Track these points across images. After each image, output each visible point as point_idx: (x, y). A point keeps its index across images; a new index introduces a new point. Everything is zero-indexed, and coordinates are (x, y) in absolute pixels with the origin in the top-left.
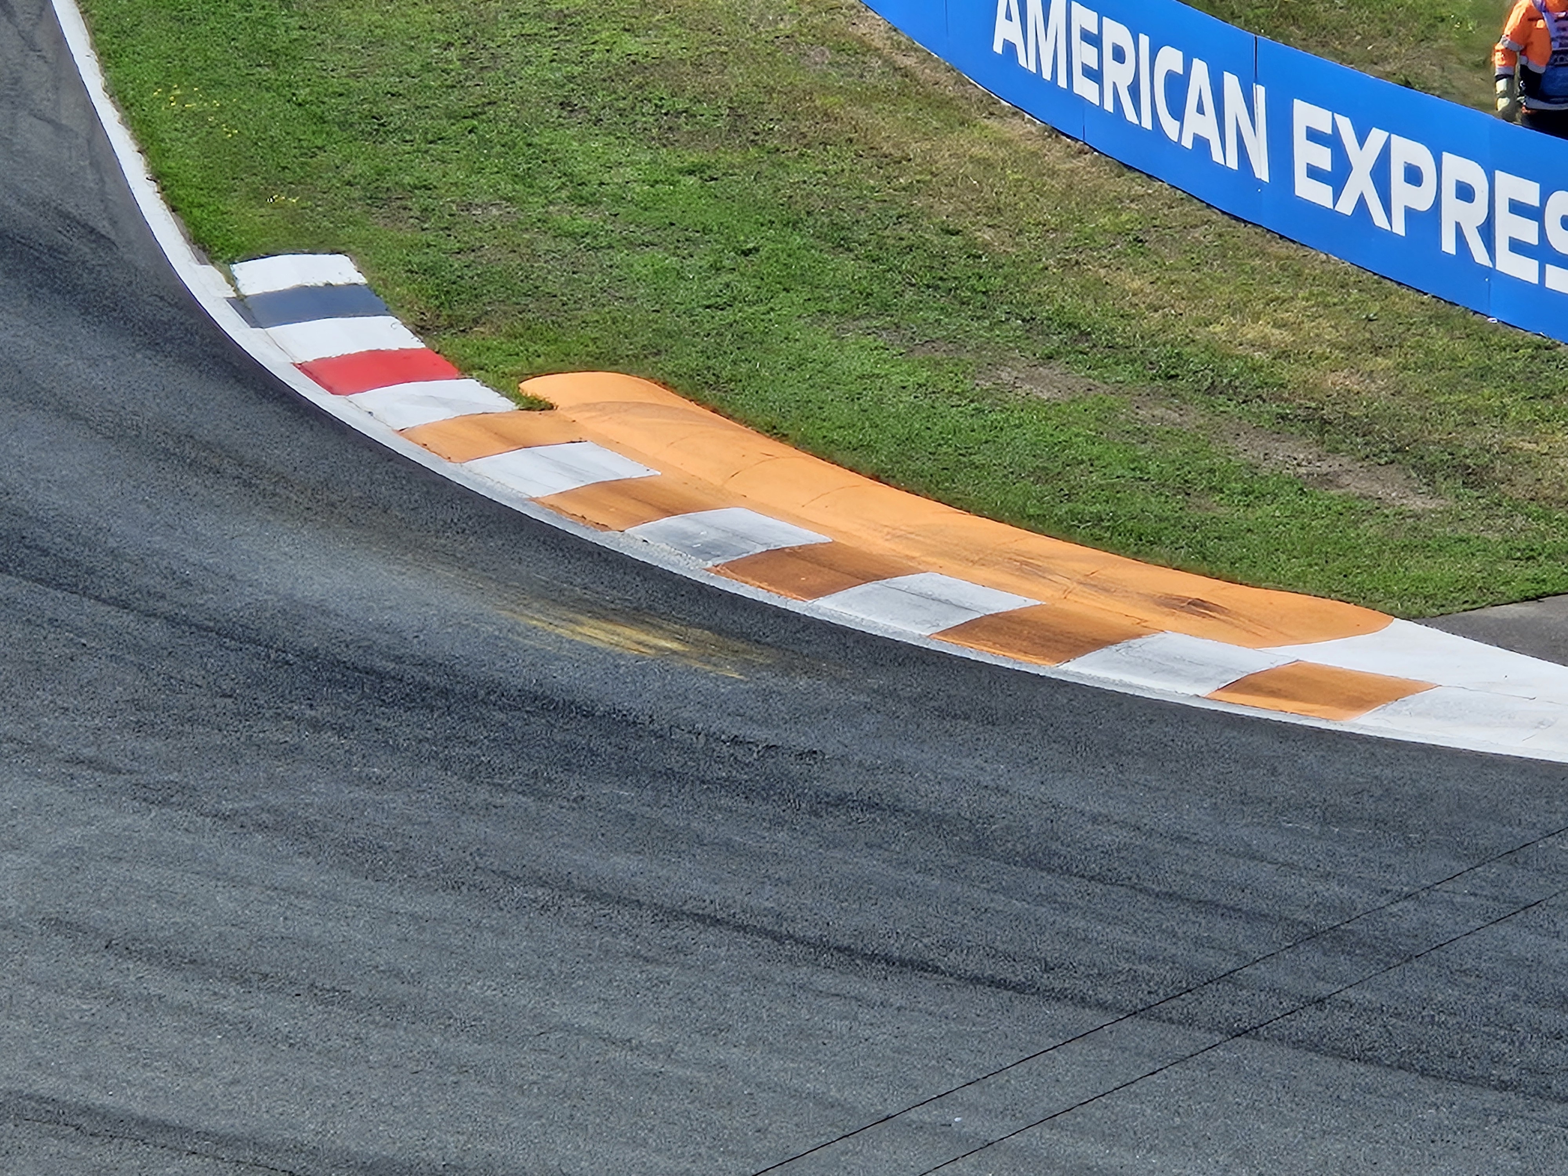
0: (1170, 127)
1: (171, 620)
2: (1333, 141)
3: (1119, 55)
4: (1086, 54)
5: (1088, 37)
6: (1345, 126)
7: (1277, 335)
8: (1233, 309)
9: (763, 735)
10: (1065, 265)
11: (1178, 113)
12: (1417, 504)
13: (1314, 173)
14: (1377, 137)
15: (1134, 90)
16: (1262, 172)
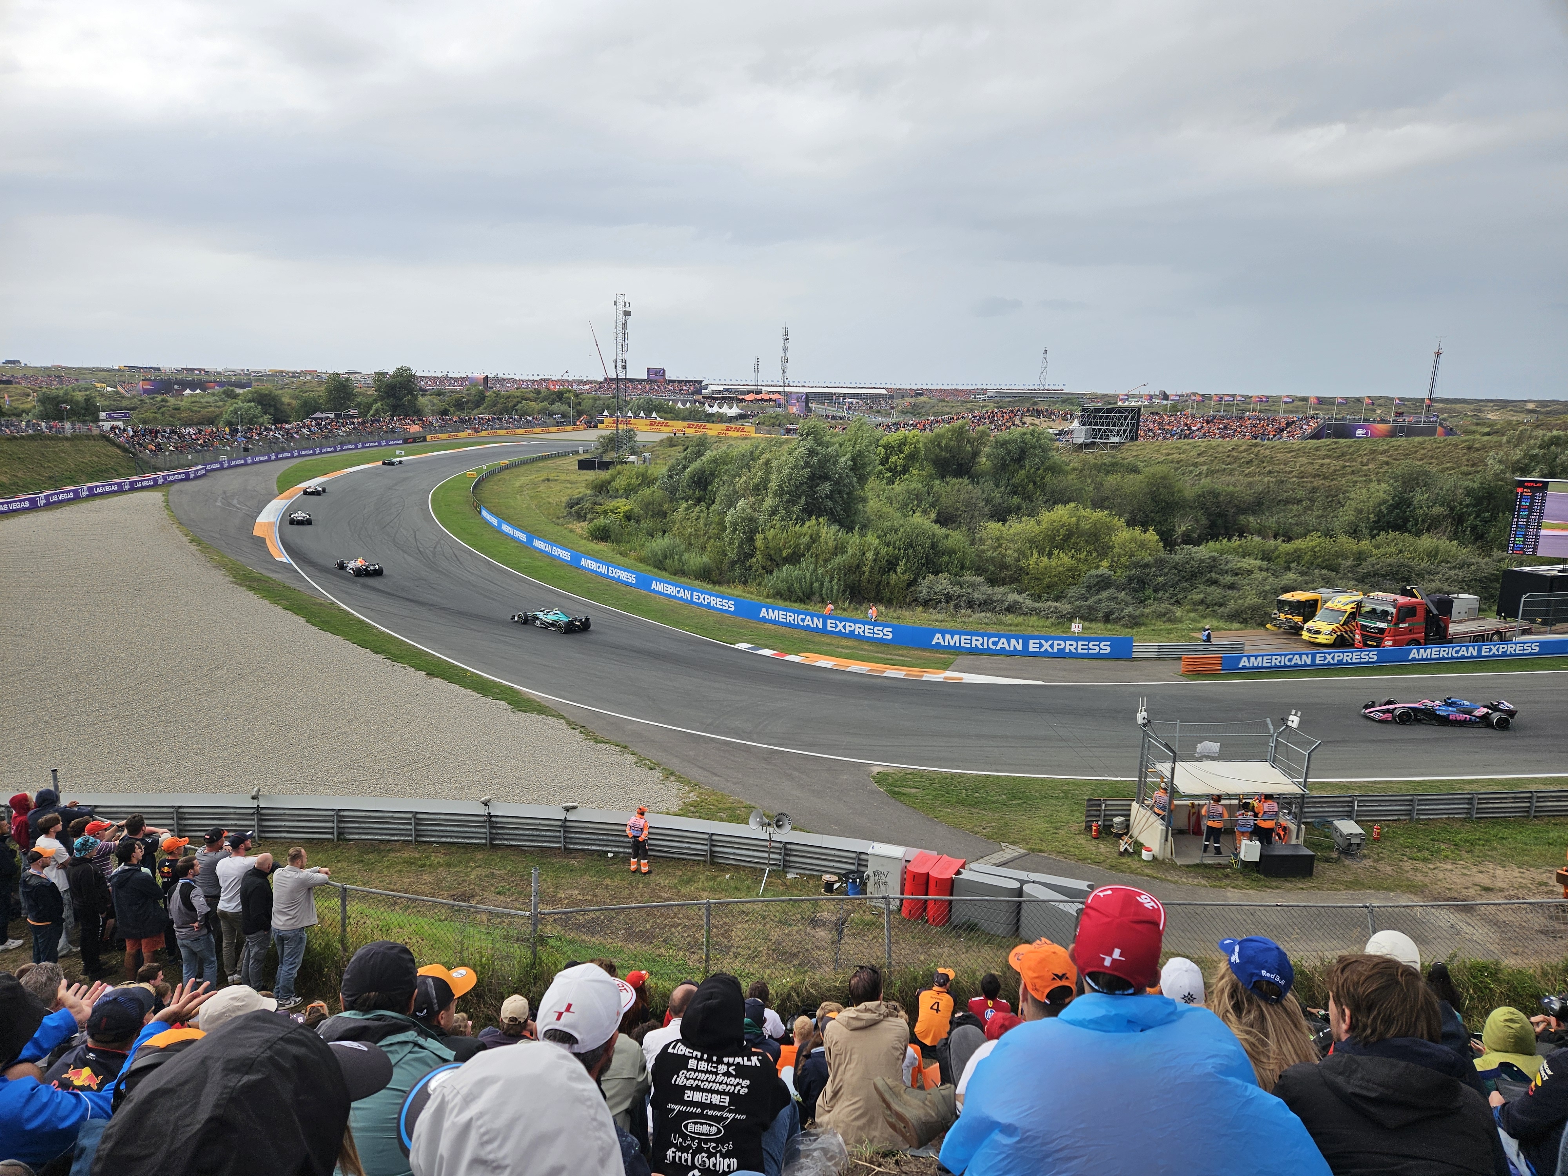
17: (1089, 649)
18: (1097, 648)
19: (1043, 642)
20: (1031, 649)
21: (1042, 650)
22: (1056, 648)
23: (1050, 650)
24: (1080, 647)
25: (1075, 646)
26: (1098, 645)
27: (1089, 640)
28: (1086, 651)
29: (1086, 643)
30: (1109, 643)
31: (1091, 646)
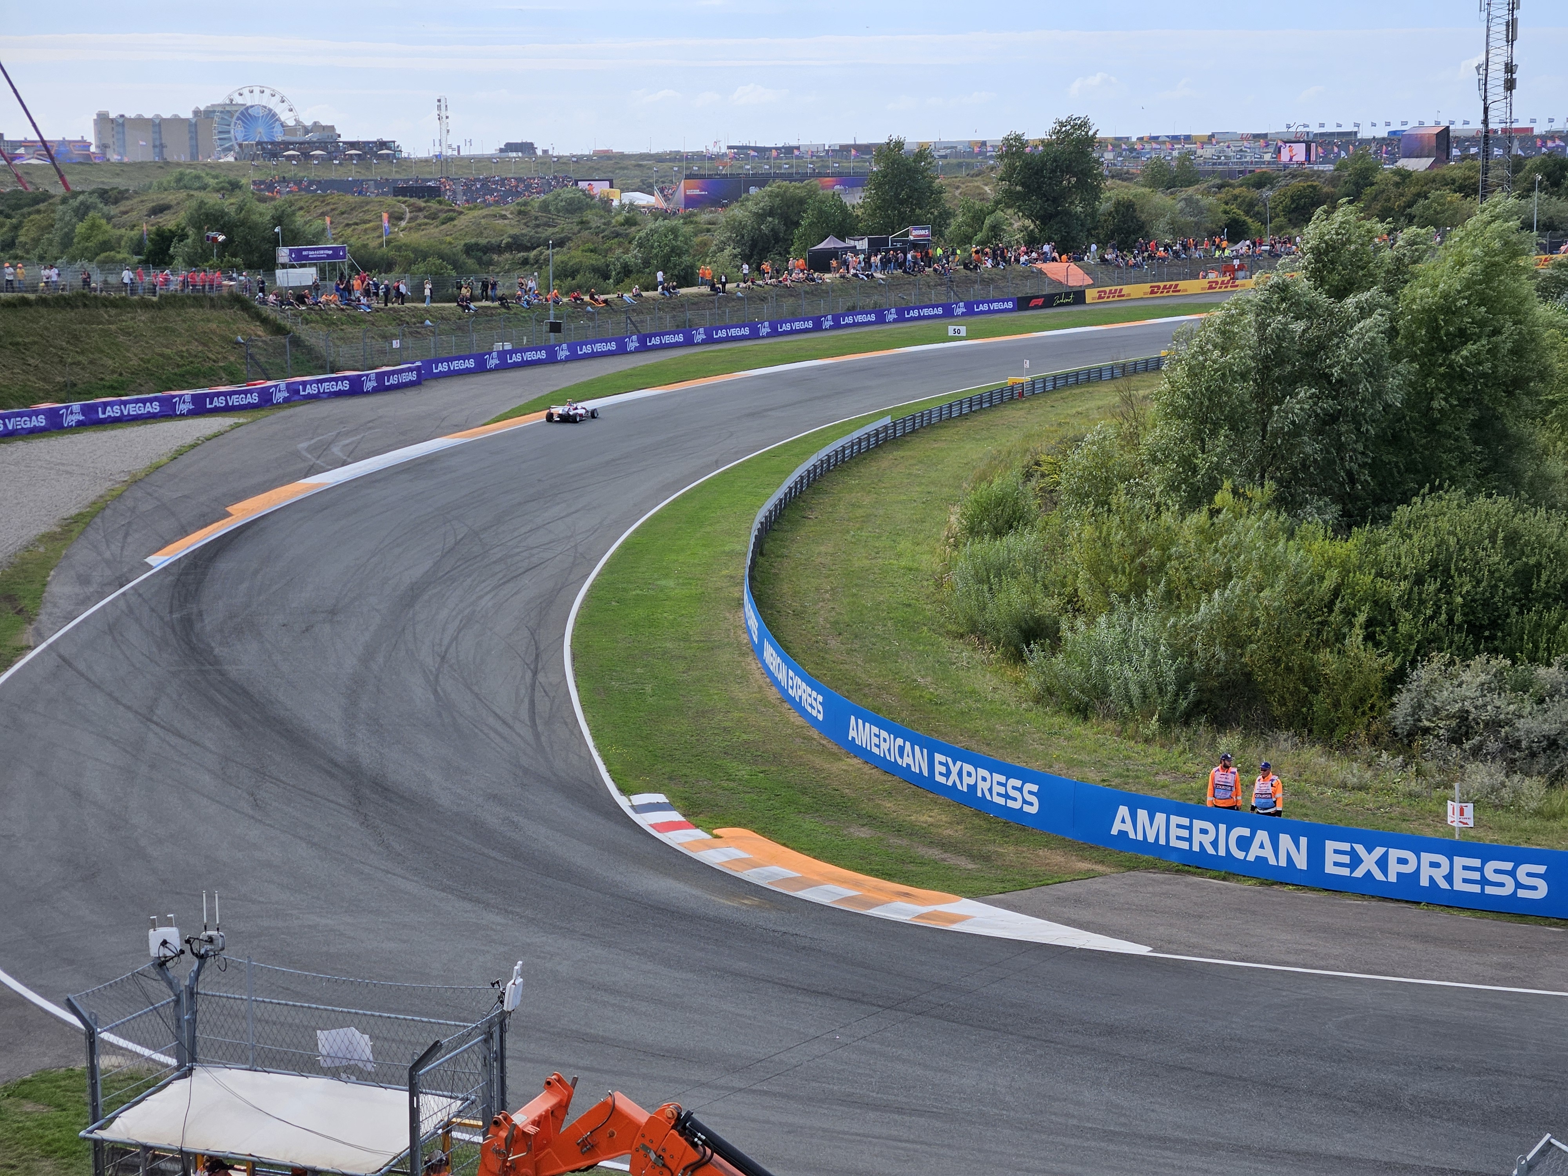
0: (899, 761)
1: (612, 895)
2: (946, 765)
3: (885, 740)
4: (875, 740)
5: (875, 735)
6: (950, 760)
7: (930, 819)
8: (916, 812)
9: (783, 929)
10: (869, 800)
11: (902, 757)
12: (970, 866)
13: (941, 774)
14: (959, 763)
15: (889, 750)
16: (926, 774)
17: (1484, 882)
18: (1508, 880)
19: (1360, 849)
20: (1330, 869)
21: (1359, 873)
22: (1394, 869)
23: (1379, 876)
24: (1459, 875)
25: (1445, 869)
26: (1512, 873)
27: (1486, 853)
28: (1476, 889)
29: (1477, 863)
30: (1541, 869)
31: (1490, 875)
